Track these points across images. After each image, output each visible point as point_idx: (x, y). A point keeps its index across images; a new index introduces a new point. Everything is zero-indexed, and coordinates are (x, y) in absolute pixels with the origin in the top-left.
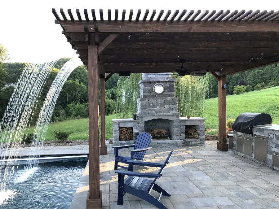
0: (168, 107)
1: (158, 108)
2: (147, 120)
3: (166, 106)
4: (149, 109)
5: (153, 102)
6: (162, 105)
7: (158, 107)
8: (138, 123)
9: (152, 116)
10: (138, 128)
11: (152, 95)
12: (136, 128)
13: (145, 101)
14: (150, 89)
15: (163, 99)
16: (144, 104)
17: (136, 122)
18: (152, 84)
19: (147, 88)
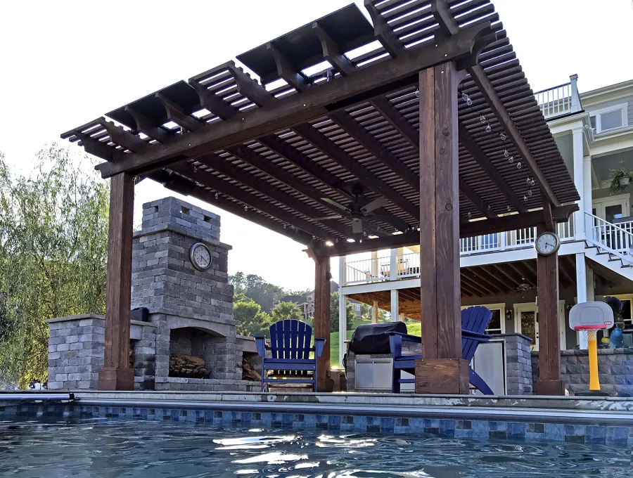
0: (217, 304)
1: (200, 301)
2: (175, 326)
3: (213, 302)
4: (181, 301)
5: (189, 284)
6: (206, 296)
7: (199, 299)
8: (154, 332)
9: (186, 320)
10: (154, 345)
11: (187, 269)
12: (150, 345)
13: (174, 279)
14: (183, 252)
15: (210, 282)
16: (171, 285)
17: (152, 329)
18: (187, 240)
19: (177, 247)
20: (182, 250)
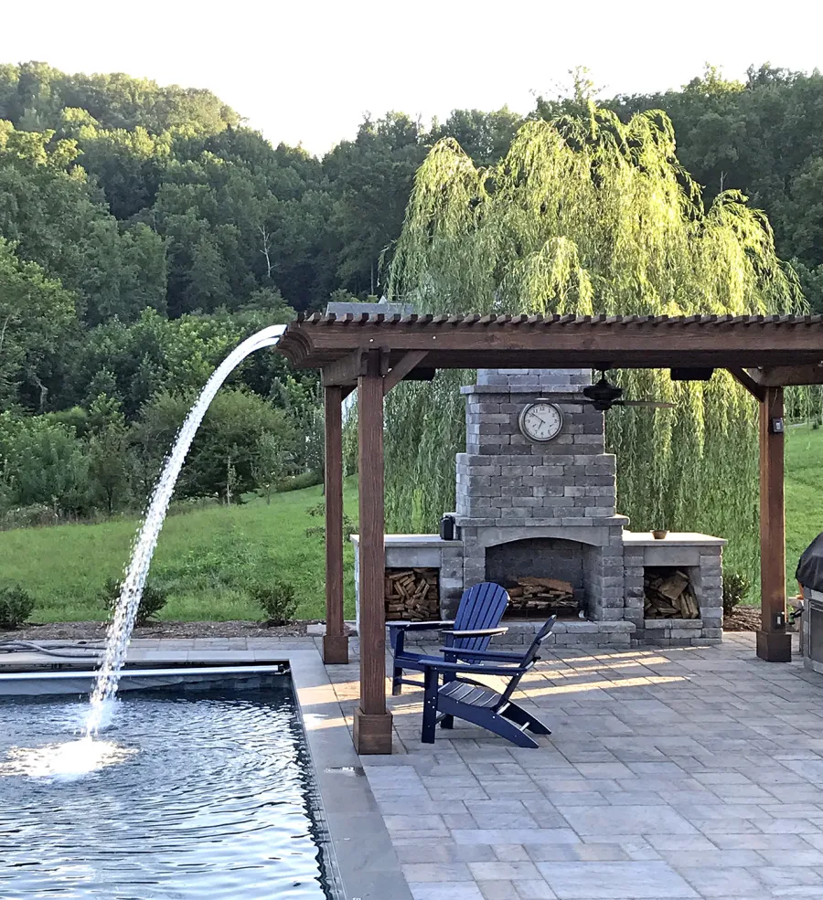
0: (577, 494)
1: (541, 495)
2: (493, 542)
3: (569, 491)
4: (504, 501)
5: (518, 471)
6: (553, 484)
7: (539, 492)
8: (460, 554)
9: (514, 529)
10: (459, 574)
11: (515, 446)
12: (453, 575)
13: (488, 470)
14: (507, 421)
15: (559, 460)
16: (483, 480)
17: (454, 551)
18: (514, 401)
19: (494, 416)
20: (505, 418)
